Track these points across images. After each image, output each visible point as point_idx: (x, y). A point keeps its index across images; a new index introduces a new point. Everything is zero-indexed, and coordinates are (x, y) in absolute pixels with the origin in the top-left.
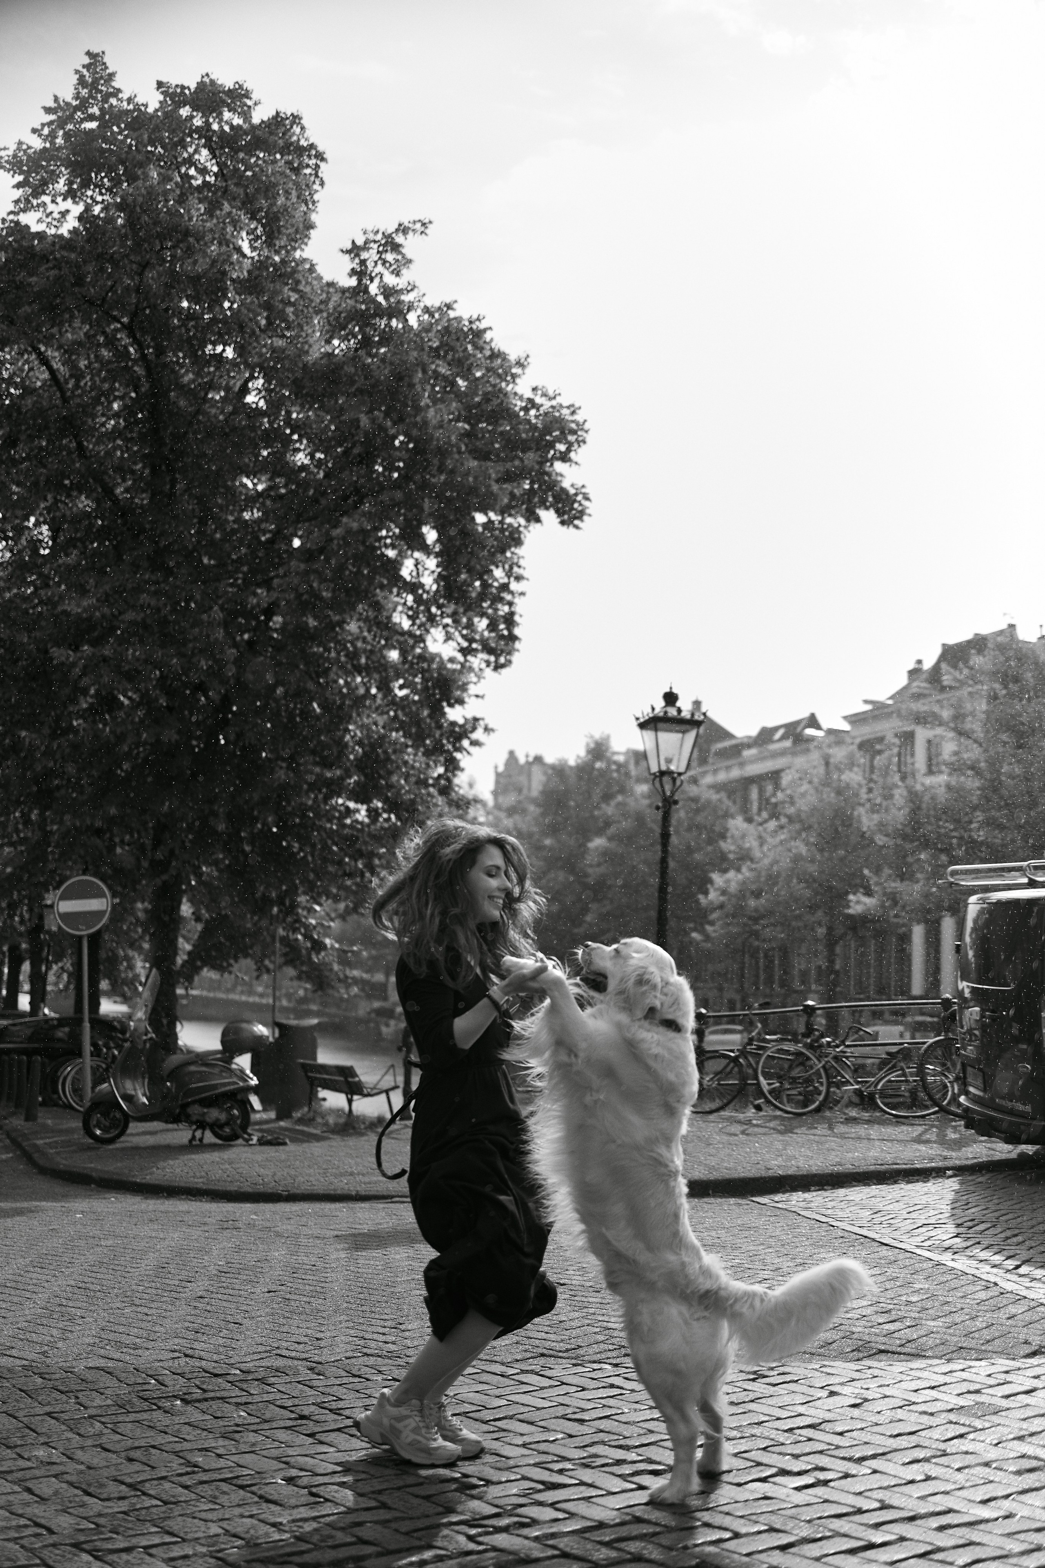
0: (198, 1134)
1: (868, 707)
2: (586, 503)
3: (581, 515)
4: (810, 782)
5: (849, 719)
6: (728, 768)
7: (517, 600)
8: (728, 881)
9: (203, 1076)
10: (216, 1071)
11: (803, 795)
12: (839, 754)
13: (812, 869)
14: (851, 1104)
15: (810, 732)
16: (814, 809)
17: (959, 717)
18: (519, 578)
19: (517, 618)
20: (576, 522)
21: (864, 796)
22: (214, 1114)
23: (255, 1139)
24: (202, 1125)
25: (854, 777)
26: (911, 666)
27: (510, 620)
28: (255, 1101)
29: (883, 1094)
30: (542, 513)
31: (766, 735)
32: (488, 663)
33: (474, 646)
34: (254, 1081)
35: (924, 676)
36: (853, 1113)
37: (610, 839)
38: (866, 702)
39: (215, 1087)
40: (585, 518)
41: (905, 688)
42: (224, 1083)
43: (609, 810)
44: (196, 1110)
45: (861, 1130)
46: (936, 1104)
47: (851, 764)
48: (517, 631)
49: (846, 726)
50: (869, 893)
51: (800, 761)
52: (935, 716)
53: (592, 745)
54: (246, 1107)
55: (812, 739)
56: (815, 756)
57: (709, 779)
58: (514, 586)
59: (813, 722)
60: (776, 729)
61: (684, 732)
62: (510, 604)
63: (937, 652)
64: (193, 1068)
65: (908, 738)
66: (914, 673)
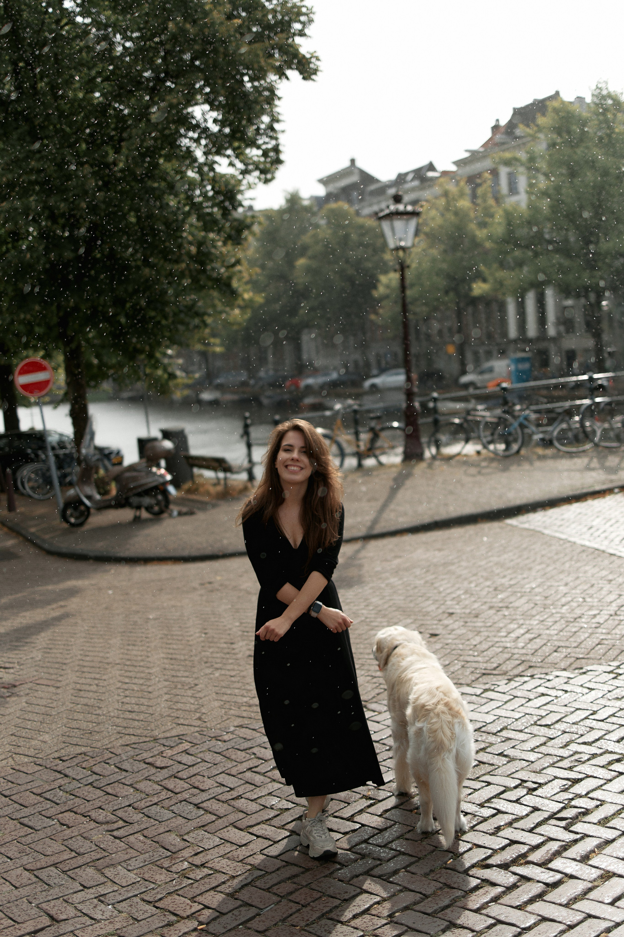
0: (138, 513)
1: (467, 155)
2: (318, 63)
3: (315, 72)
4: (437, 209)
5: (457, 163)
6: (379, 202)
7: (280, 136)
8: (390, 280)
9: (134, 479)
10: (143, 474)
11: (433, 219)
12: (452, 188)
13: (445, 266)
14: (537, 445)
15: (430, 174)
16: (441, 227)
17: (532, 159)
18: (278, 121)
19: (281, 148)
20: (313, 77)
21: (472, 215)
22: (147, 501)
23: (175, 513)
24: (138, 507)
25: (464, 203)
26: (493, 124)
27: (276, 149)
28: (171, 489)
29: (559, 439)
30: (289, 73)
31: (401, 178)
32: (259, 178)
33: (251, 167)
34: (169, 477)
35: (503, 130)
36: (540, 451)
37: (310, 258)
38: (466, 151)
39: (146, 484)
40: (318, 73)
41: (490, 139)
42: (150, 482)
43: (306, 239)
44: (135, 500)
45: (550, 463)
46: (592, 441)
47: (462, 194)
48: (282, 157)
49: (454, 168)
50: (485, 280)
51: (427, 194)
52: (516, 159)
53: (289, 197)
54: (165, 493)
55: (432, 179)
56: (437, 190)
57: (367, 211)
58: (276, 126)
59: (431, 167)
60: (407, 174)
61: (408, 220)
62: (276, 139)
63: (511, 113)
64: (128, 474)
65: (495, 173)
66: (496, 128)
